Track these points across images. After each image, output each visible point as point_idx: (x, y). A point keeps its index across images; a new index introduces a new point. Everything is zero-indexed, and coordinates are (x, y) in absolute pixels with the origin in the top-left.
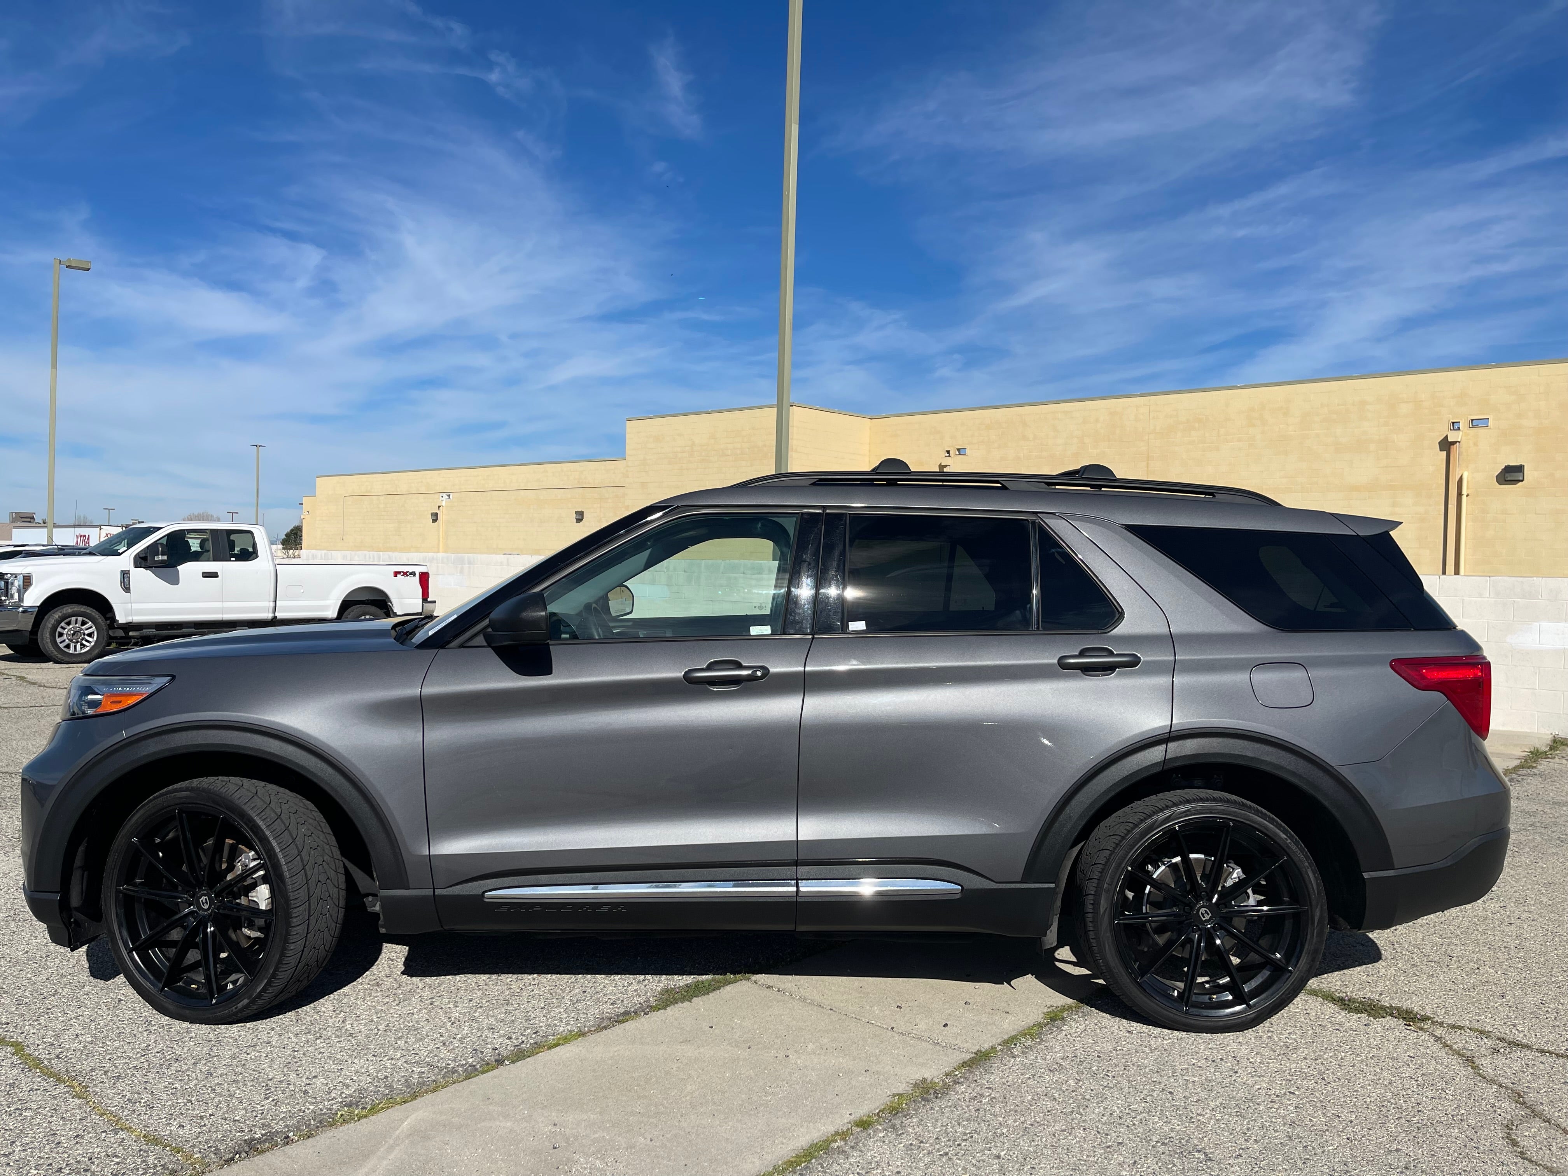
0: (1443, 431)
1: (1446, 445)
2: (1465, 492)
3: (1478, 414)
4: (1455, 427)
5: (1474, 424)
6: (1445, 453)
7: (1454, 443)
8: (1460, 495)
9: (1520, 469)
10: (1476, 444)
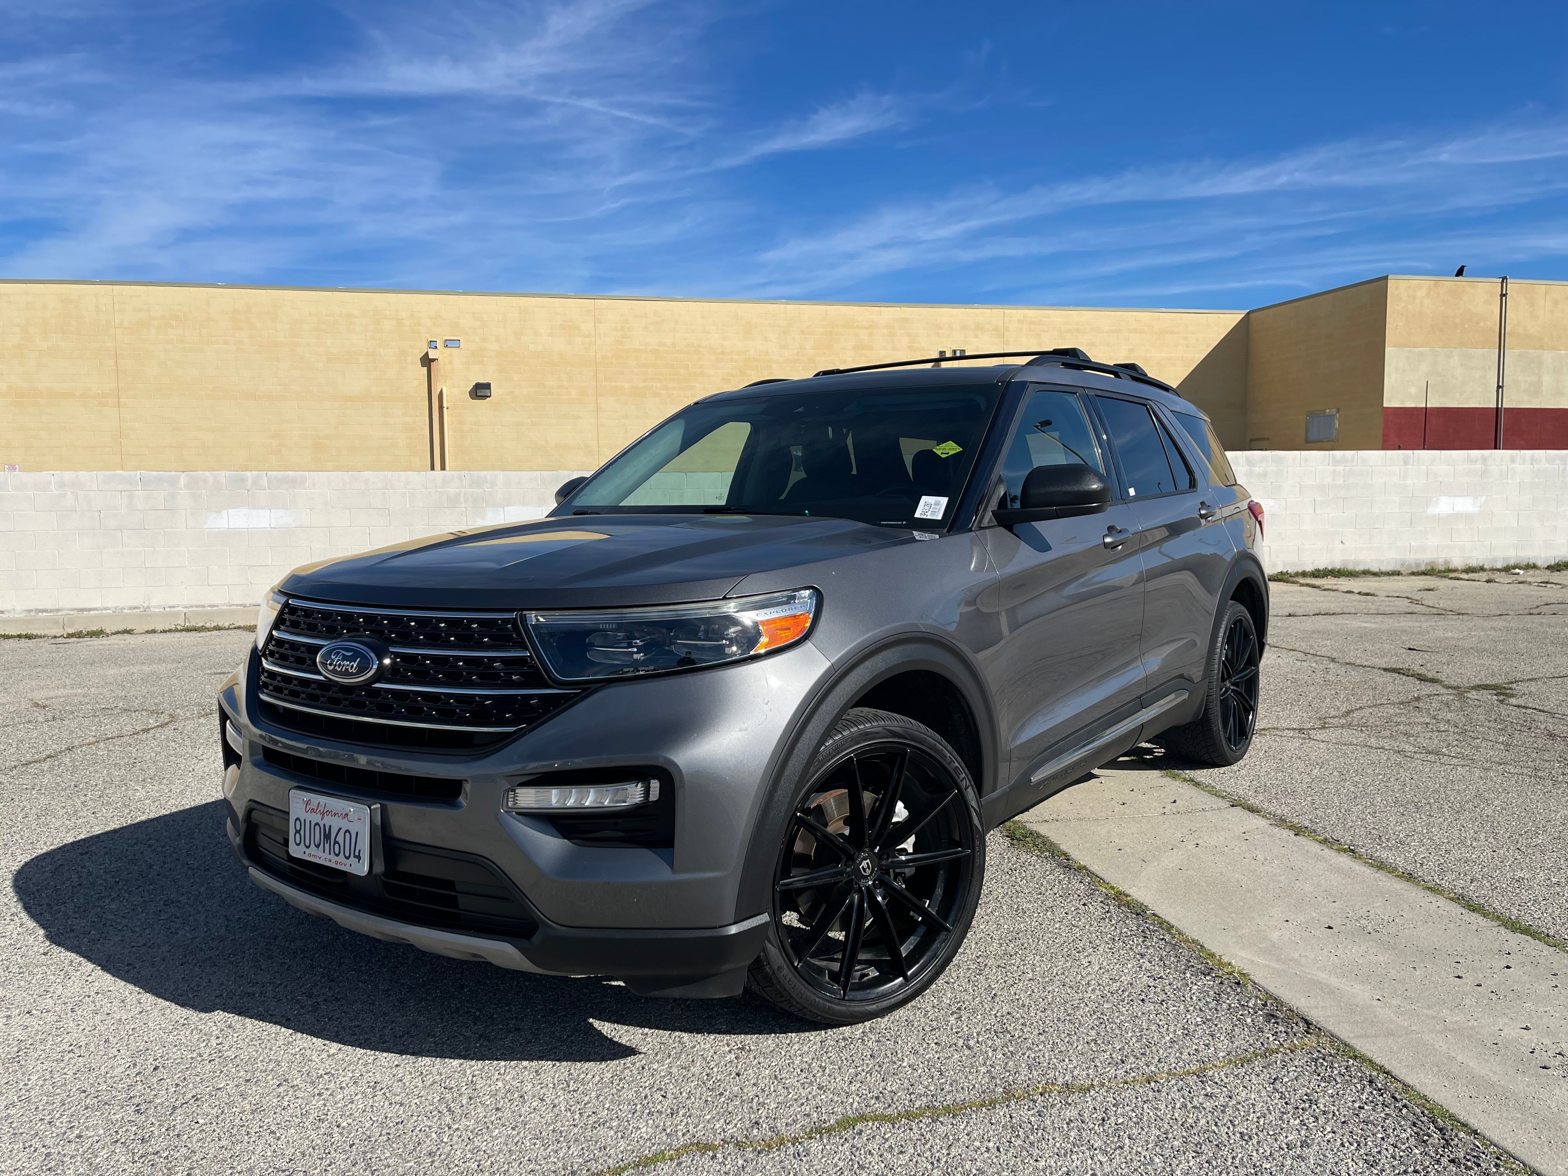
0: (422, 349)
1: (427, 361)
2: (445, 405)
3: (450, 336)
4: (432, 344)
5: (447, 344)
6: (426, 368)
7: (433, 360)
8: (441, 407)
9: (487, 386)
10: (451, 362)
